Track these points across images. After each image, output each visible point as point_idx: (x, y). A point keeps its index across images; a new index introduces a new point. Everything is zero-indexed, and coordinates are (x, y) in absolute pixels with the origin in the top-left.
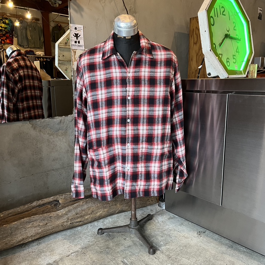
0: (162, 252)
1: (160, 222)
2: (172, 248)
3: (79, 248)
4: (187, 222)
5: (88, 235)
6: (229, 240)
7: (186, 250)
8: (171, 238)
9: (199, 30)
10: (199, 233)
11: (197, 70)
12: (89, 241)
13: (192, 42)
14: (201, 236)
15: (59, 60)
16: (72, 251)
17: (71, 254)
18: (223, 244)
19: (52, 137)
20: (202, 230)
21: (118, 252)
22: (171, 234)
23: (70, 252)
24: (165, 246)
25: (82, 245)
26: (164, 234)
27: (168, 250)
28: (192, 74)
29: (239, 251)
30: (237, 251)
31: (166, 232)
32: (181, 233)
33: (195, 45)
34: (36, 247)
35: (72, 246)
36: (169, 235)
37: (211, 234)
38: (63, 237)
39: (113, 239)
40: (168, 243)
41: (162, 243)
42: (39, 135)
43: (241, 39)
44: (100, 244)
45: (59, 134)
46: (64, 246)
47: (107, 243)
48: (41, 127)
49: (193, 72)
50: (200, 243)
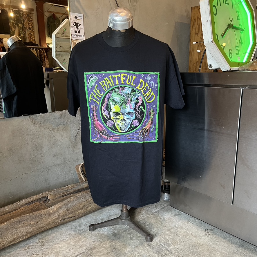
0: (171, 253)
1: (166, 219)
2: (180, 247)
3: (85, 250)
4: (193, 219)
5: (93, 235)
6: (238, 239)
7: (195, 250)
8: (179, 236)
9: (200, 20)
10: (208, 231)
11: (198, 61)
12: (94, 241)
13: (193, 32)
14: (209, 234)
15: (56, 51)
16: (77, 253)
17: (77, 255)
18: (233, 243)
19: (52, 132)
20: (210, 227)
21: (125, 253)
22: (178, 233)
23: (76, 254)
24: (174, 245)
25: (88, 245)
26: (171, 232)
27: (176, 249)
28: (193, 65)
29: (250, 250)
30: (247, 250)
31: (173, 230)
32: (188, 231)
33: (196, 35)
34: (40, 248)
35: (77, 247)
36: (177, 234)
37: (220, 231)
38: (67, 237)
39: (119, 238)
40: (176, 242)
41: (170, 242)
42: (39, 130)
43: (244, 29)
44: (107, 245)
45: (60, 129)
46: (68, 247)
47: (113, 243)
48: (41, 122)
49: (194, 63)
50: (209, 242)
